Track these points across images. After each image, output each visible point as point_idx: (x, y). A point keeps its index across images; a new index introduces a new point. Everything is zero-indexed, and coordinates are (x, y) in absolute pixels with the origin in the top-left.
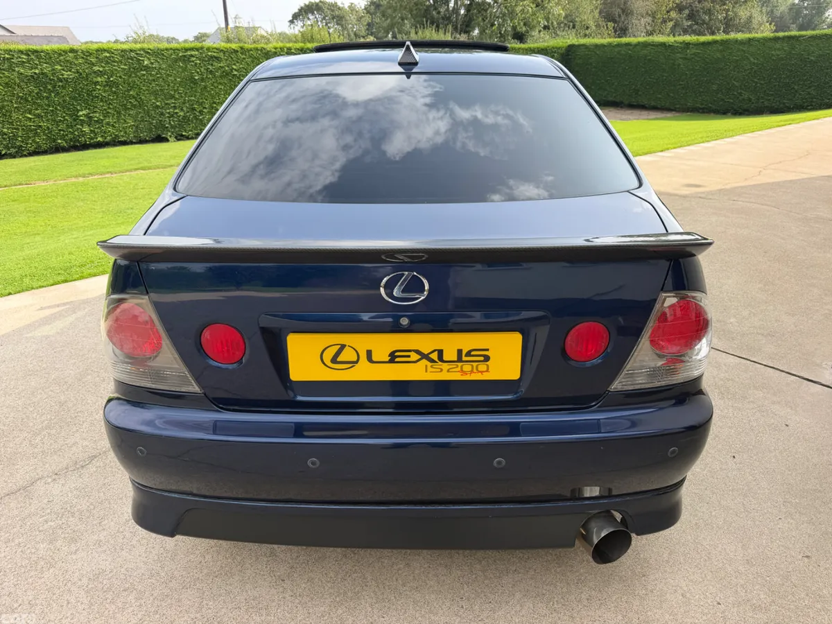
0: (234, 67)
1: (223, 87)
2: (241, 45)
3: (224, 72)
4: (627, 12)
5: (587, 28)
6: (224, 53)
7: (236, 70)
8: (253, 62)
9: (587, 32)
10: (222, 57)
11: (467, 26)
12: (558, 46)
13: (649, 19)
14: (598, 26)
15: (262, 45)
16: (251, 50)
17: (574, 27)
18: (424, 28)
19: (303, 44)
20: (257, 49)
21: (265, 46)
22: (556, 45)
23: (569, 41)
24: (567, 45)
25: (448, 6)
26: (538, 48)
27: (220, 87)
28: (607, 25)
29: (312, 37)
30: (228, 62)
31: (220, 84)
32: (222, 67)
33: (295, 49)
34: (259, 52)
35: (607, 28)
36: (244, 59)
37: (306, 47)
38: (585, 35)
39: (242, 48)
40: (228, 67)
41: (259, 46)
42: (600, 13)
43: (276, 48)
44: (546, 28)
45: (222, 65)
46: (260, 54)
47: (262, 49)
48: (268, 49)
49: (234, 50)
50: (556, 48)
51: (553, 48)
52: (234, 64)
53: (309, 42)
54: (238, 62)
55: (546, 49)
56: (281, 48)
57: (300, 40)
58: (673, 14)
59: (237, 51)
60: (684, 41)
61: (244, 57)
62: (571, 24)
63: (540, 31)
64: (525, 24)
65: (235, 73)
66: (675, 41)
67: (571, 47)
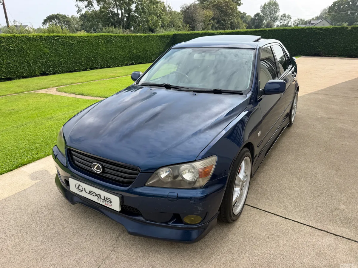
0: (11, 45)
1: (5, 56)
2: (14, 34)
3: (5, 48)
4: (194, 20)
5: (179, 27)
6: (4, 39)
7: (12, 47)
8: (21, 43)
9: (179, 29)
10: (3, 40)
11: (128, 26)
12: (170, 35)
13: (203, 23)
14: (183, 26)
15: (26, 35)
16: (20, 37)
17: (174, 26)
18: (109, 26)
19: (48, 34)
20: (23, 36)
21: (28, 35)
22: (168, 34)
23: (173, 32)
24: (173, 34)
25: (119, 17)
26: (161, 36)
27: (3, 56)
28: (187, 25)
29: (53, 30)
30: (7, 43)
31: (3, 54)
32: (4, 46)
33: (44, 36)
34: (24, 38)
35: (187, 27)
36: (16, 41)
37: (50, 35)
38: (179, 30)
39: (14, 36)
40: (7, 45)
41: (24, 35)
42: (183, 21)
43: (34, 36)
44: (162, 26)
45: (3, 44)
46: (25, 39)
47: (26, 37)
48: (29, 36)
49: (10, 37)
50: (169, 35)
51: (167, 35)
52: (11, 44)
53: (52, 33)
54: (13, 43)
55: (165, 36)
56: (36, 36)
57: (46, 32)
58: (212, 21)
59: (12, 38)
60: (221, 32)
61: (16, 40)
62: (173, 25)
63: (160, 28)
64: (153, 25)
65: (12, 48)
66: (217, 32)
67: (175, 35)
